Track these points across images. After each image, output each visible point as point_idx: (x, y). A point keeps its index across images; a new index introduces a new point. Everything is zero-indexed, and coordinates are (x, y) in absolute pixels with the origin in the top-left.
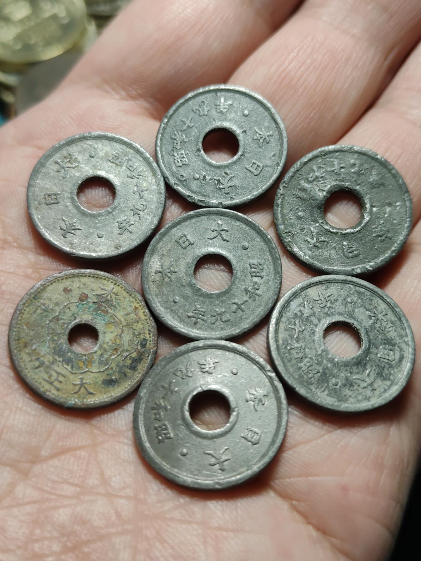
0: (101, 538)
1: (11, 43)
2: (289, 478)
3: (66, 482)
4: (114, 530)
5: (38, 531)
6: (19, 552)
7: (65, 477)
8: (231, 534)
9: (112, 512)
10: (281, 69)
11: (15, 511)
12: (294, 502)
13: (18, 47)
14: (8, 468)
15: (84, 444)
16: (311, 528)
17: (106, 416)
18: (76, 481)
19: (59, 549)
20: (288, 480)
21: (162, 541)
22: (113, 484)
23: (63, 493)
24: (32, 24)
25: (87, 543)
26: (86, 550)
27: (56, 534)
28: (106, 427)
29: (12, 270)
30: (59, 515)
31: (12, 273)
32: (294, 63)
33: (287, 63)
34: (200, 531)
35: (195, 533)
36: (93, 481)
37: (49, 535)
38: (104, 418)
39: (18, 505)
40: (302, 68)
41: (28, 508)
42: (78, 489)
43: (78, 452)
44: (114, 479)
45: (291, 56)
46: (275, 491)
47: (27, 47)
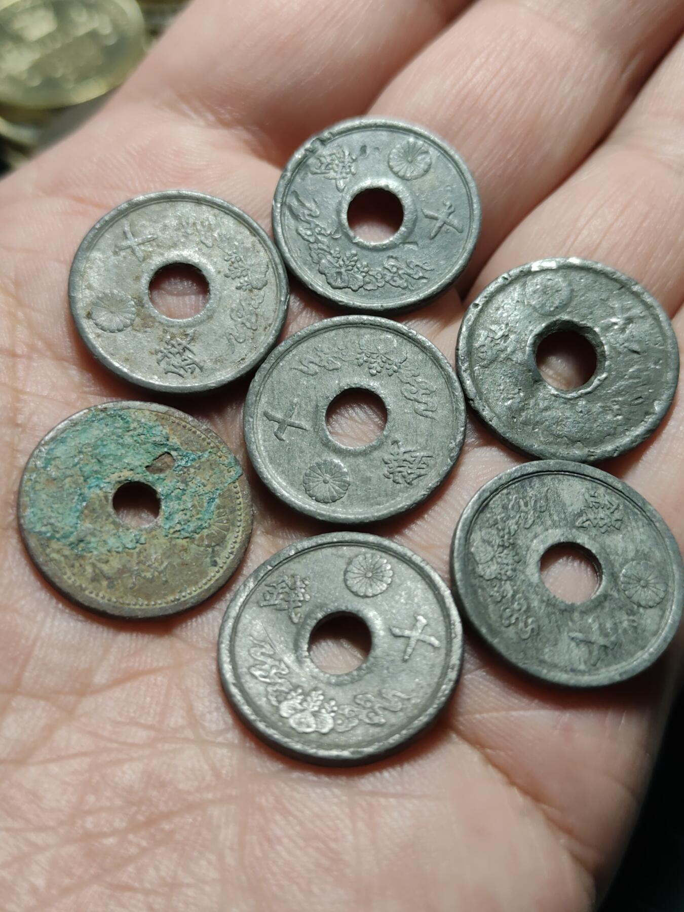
0: (190, 807)
1: (25, 76)
2: (480, 713)
3: (134, 722)
4: (210, 796)
5: (91, 799)
6: (62, 831)
7: (132, 715)
8: (392, 801)
9: (206, 767)
10: (461, 82)
11: (54, 768)
12: (488, 751)
13: (36, 82)
14: (42, 703)
15: (161, 664)
16: (515, 791)
17: (194, 620)
18: (150, 720)
19: (124, 825)
20: (478, 716)
21: (286, 813)
22: (206, 724)
23: (130, 740)
24: (58, 45)
25: (168, 816)
26: (166, 826)
27: (118, 802)
28: (195, 637)
29: (45, 393)
30: (124, 773)
31: (46, 397)
32: (481, 73)
33: (469, 74)
34: (344, 798)
35: (335, 800)
36: (176, 719)
37: (108, 804)
38: (191, 624)
39: (60, 759)
40: (494, 82)
41: (75, 764)
42: (153, 734)
43: (152, 678)
44: (208, 716)
45: (478, 62)
46: (459, 733)
47: (50, 83)
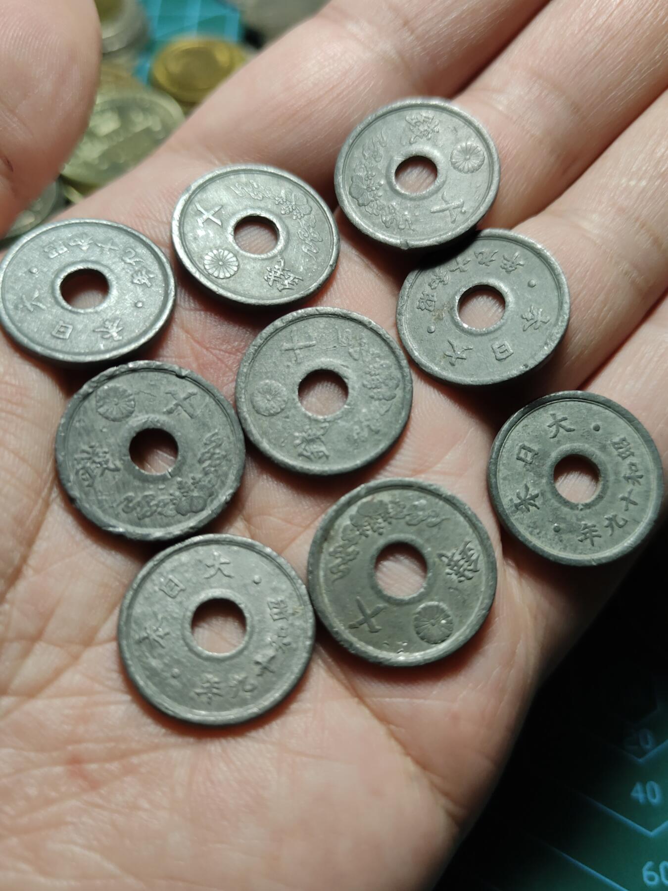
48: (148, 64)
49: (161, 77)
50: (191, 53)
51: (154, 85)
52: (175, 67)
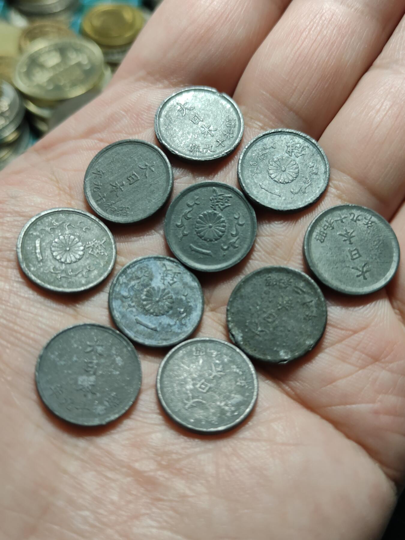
48: (79, 20)
49: (88, 29)
50: (107, 13)
51: (83, 34)
52: (97, 23)
